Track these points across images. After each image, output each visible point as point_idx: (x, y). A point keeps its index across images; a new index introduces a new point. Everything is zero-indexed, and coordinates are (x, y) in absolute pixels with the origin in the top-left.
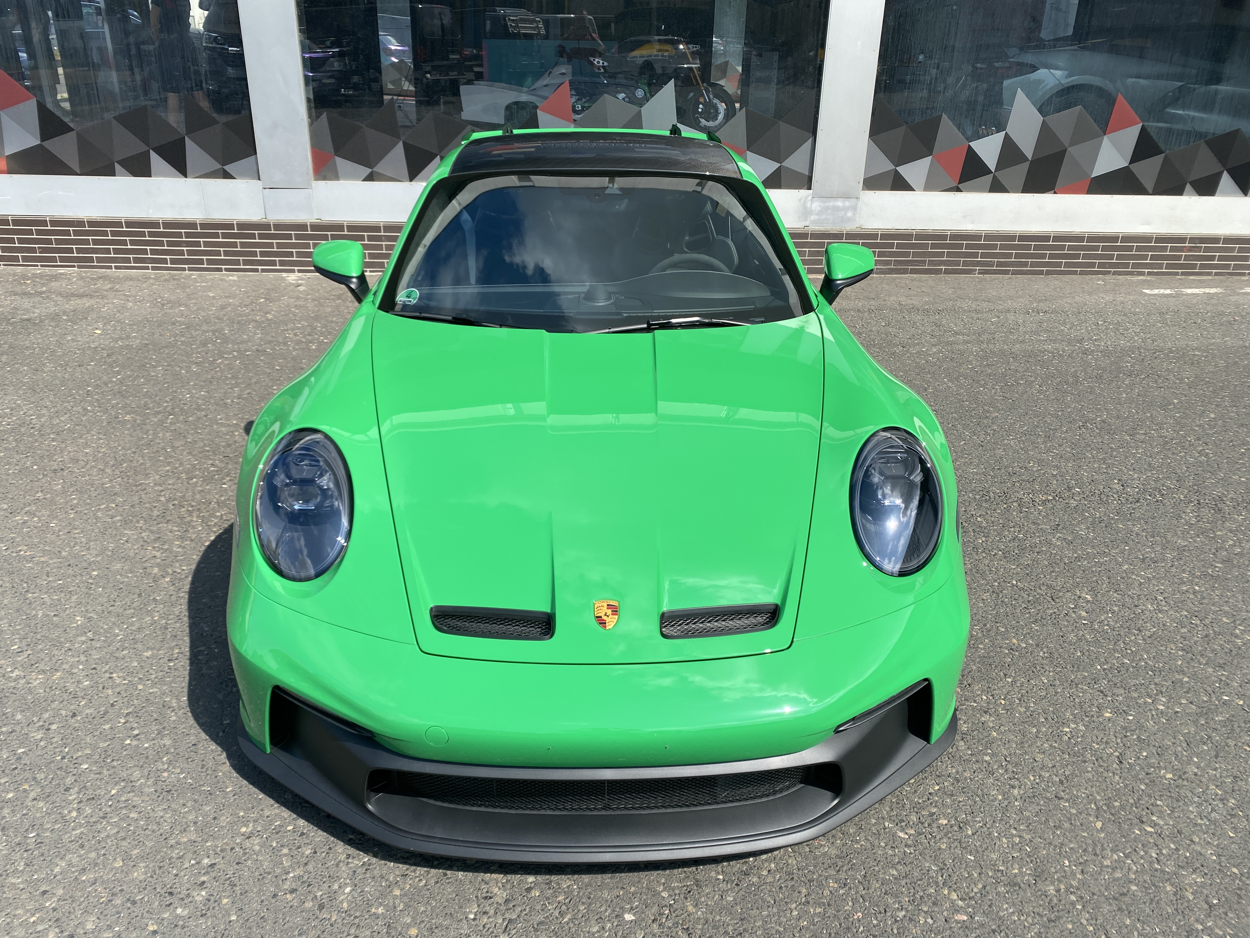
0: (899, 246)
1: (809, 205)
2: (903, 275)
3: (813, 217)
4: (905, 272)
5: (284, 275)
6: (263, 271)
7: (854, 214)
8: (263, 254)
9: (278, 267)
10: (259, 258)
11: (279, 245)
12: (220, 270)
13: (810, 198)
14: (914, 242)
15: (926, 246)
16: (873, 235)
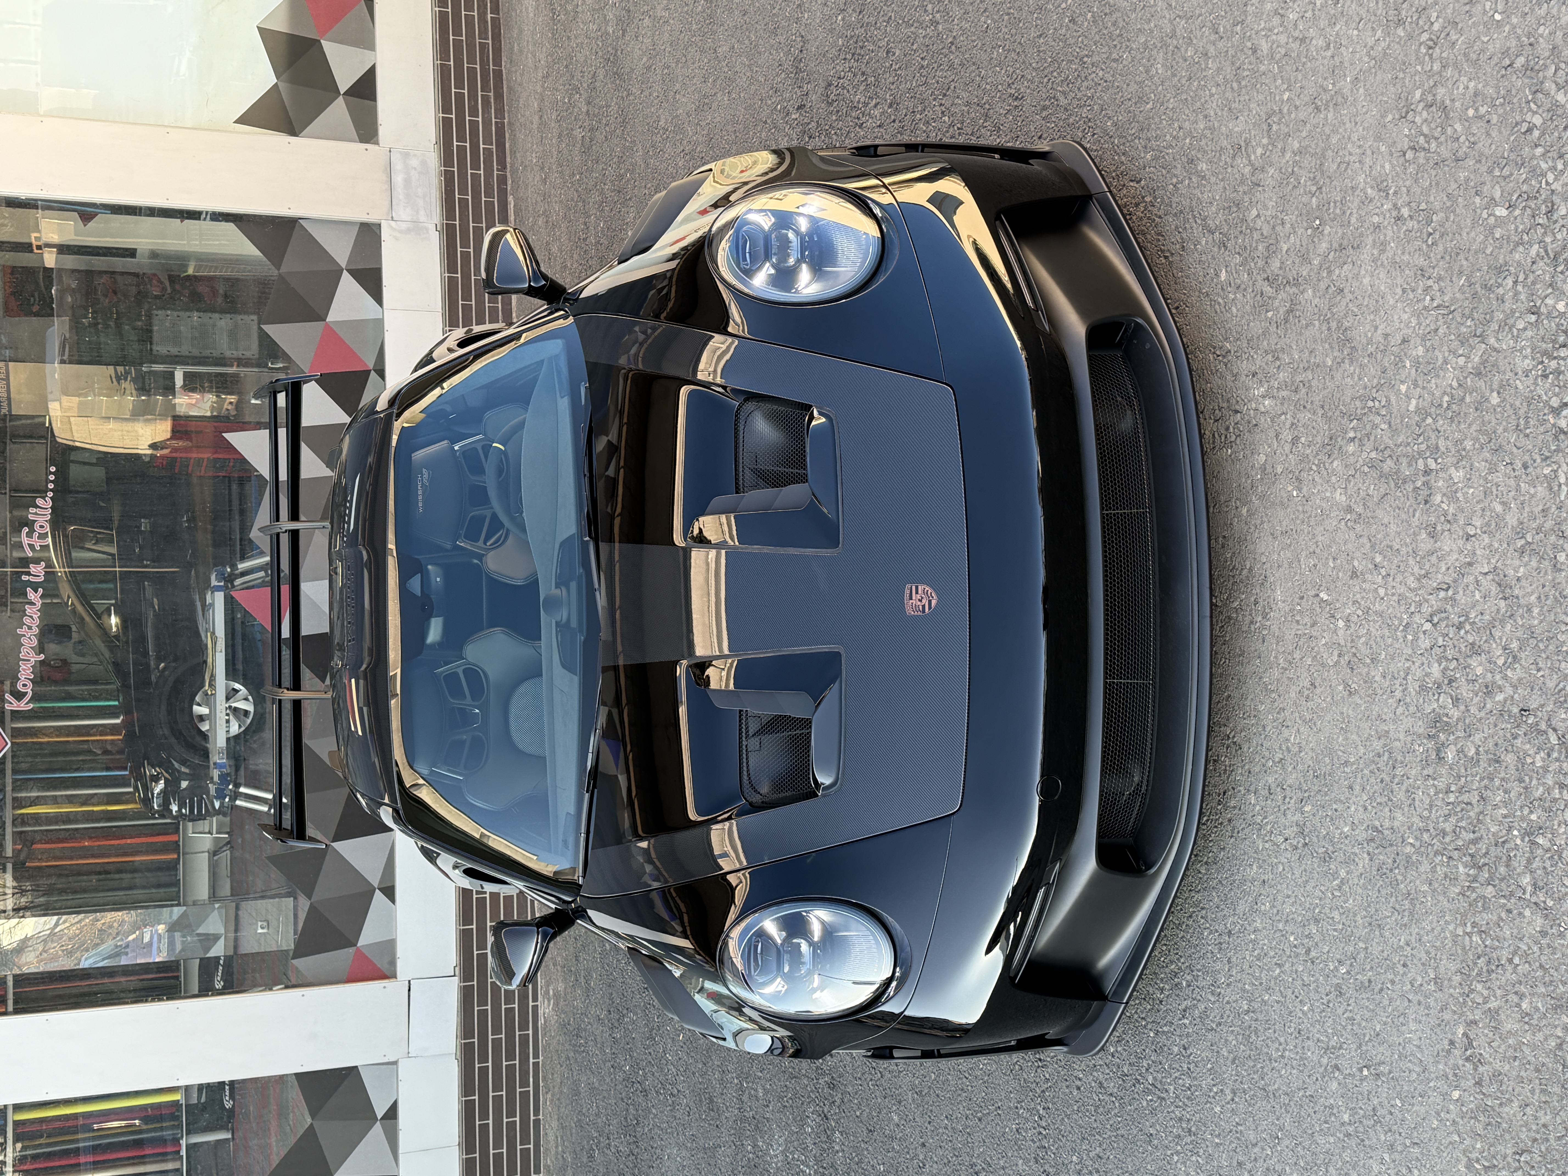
0: (460, 85)
1: (404, 226)
2: (504, 76)
3: (422, 218)
4: (498, 75)
5: (541, 1021)
6: (536, 1056)
7: (415, 155)
8: (510, 1056)
9: (530, 1032)
10: (517, 1062)
11: (496, 1030)
12: (537, 1122)
13: (393, 223)
14: (452, 63)
15: (458, 44)
16: (445, 126)
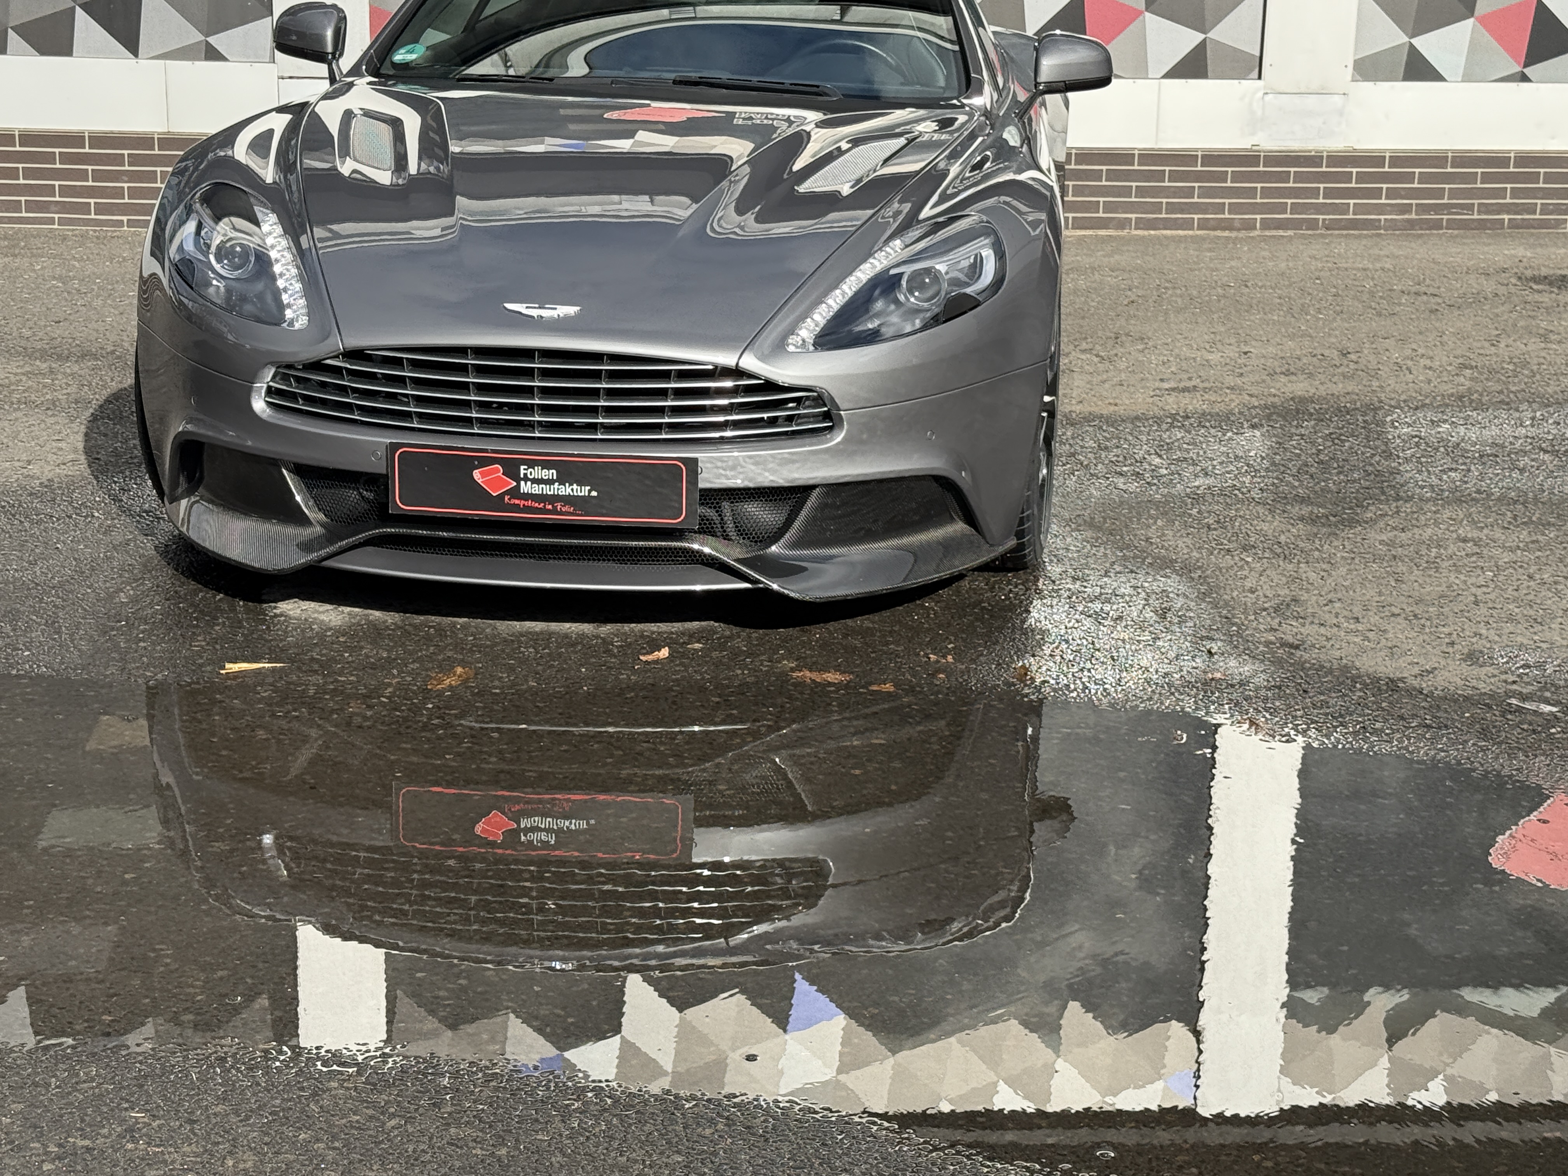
0: (1424, 178)
1: (1257, 107)
2: (1433, 232)
3: (1267, 130)
4: (1436, 225)
7: (1340, 123)
13: (1260, 94)
14: (1449, 170)
15: (1472, 177)
16: (1376, 159)
